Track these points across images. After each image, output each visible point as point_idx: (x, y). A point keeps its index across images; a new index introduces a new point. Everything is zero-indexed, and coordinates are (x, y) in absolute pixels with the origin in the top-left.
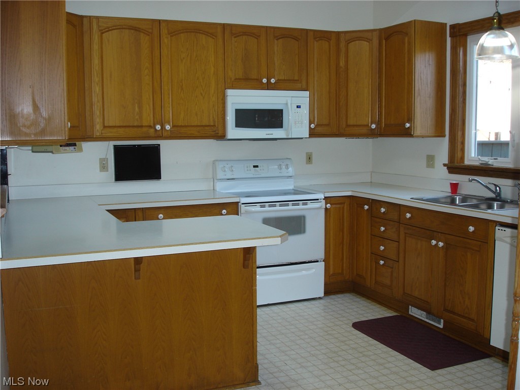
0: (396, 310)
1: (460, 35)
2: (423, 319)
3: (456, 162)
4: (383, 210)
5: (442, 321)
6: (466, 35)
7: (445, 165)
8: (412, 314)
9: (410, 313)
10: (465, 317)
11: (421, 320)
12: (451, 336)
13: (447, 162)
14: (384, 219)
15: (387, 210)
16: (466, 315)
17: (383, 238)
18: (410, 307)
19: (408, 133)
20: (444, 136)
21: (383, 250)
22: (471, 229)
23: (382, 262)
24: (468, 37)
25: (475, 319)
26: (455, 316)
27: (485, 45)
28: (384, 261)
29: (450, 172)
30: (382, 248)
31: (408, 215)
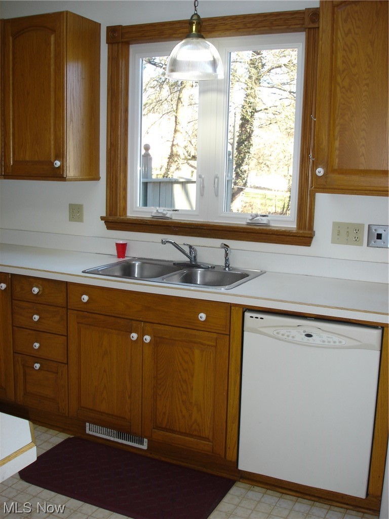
0: (63, 430)
1: (122, 42)
2: (112, 439)
3: (118, 215)
4: (36, 290)
5: (146, 440)
6: (128, 44)
7: (102, 218)
8: (91, 433)
9: (88, 431)
10: (191, 436)
11: (108, 440)
12: (163, 459)
13: (104, 215)
14: (37, 303)
15: (43, 290)
16: (195, 433)
17: (37, 332)
18: (87, 424)
19: (58, 175)
20: (97, 178)
21: (39, 347)
22: (203, 316)
23: (37, 366)
24: (130, 46)
25: (210, 438)
26: (174, 435)
27: (178, 59)
28: (40, 364)
29: (109, 228)
30: (37, 345)
31: (85, 298)
